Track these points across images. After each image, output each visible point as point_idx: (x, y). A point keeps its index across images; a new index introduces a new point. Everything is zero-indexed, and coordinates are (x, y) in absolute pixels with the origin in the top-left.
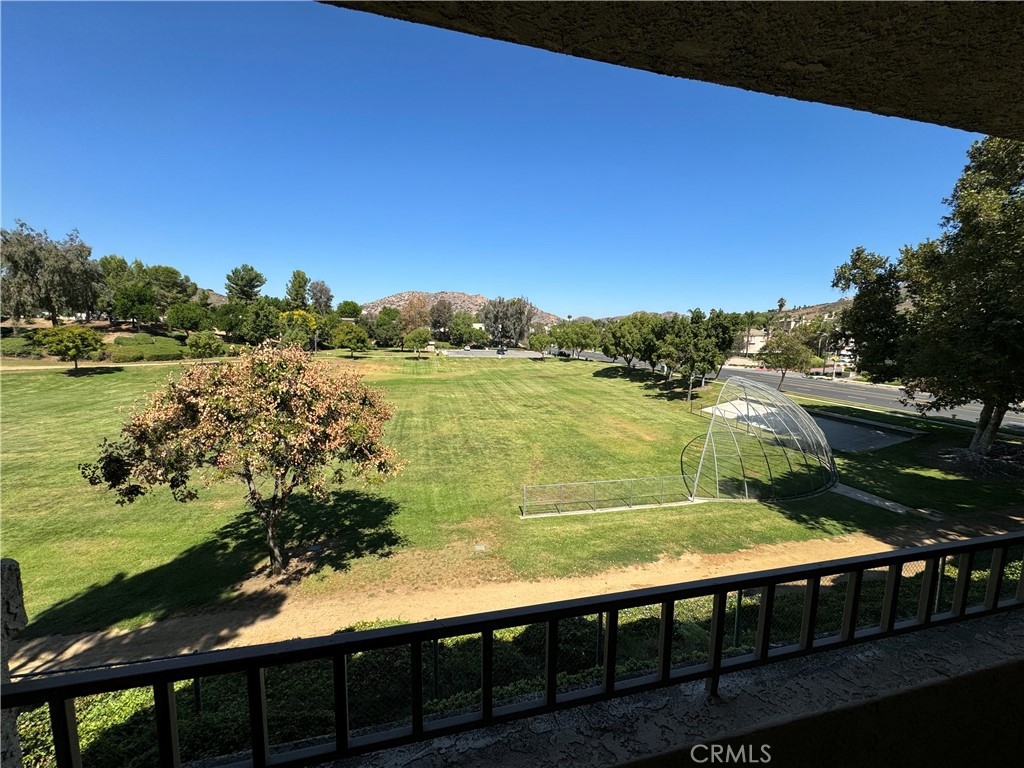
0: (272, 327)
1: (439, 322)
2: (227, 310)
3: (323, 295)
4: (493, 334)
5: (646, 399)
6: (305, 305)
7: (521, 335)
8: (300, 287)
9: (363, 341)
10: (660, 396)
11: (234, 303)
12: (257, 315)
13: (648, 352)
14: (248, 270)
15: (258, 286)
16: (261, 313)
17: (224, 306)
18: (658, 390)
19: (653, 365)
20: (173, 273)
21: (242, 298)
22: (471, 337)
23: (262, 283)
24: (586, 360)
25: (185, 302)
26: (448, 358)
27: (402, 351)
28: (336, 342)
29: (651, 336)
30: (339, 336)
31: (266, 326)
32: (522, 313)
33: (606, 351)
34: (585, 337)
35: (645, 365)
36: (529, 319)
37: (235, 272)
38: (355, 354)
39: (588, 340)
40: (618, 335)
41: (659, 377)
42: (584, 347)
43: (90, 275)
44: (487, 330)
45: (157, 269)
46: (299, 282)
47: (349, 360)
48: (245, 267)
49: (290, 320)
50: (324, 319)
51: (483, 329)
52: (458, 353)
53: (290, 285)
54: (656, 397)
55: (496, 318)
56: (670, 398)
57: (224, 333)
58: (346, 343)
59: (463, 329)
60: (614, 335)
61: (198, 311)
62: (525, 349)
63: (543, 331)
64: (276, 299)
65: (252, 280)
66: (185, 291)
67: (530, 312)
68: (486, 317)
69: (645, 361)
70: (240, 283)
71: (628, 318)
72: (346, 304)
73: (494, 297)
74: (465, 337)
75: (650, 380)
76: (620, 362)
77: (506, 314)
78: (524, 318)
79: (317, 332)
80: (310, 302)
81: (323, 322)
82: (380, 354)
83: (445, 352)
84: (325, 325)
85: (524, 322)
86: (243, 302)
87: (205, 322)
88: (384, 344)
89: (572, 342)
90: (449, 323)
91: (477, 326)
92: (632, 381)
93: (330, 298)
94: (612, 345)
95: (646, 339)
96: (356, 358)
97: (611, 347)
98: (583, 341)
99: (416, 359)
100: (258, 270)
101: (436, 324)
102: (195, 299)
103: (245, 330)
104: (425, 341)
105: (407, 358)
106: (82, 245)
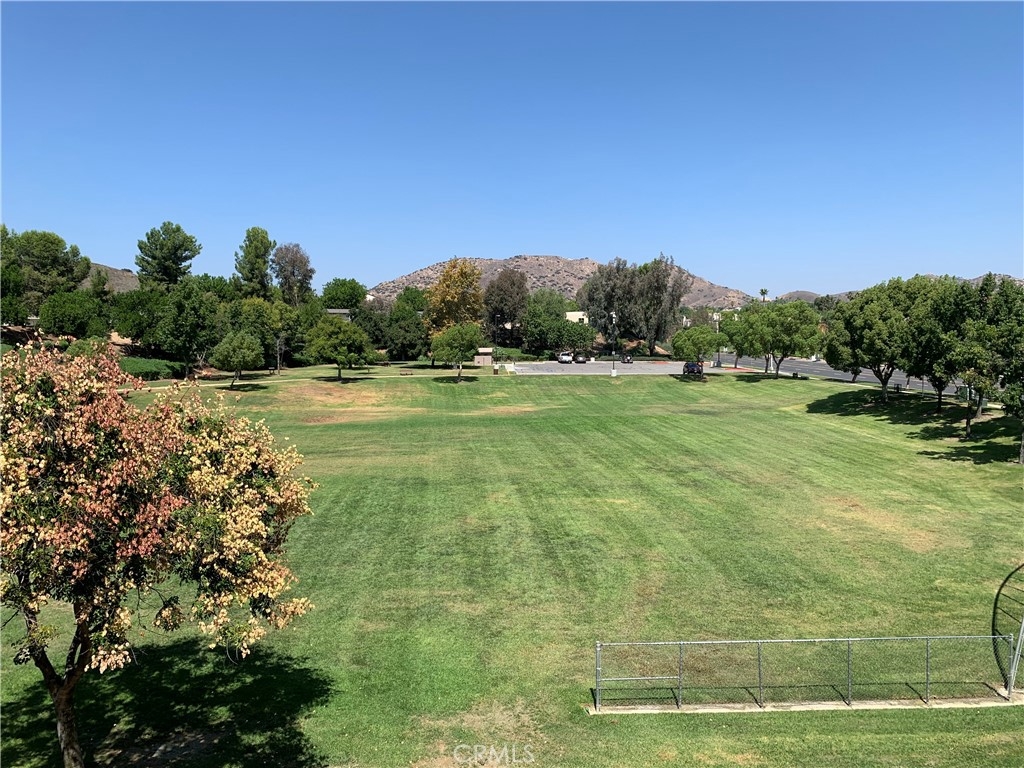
0: (204, 328)
1: (502, 312)
2: (136, 302)
3: (296, 269)
5: (927, 463)
6: (264, 286)
7: (659, 333)
8: (257, 257)
9: (360, 349)
11: (148, 289)
12: (180, 307)
14: (171, 230)
15: (190, 258)
16: (187, 304)
17: (130, 295)
18: (953, 442)
19: (939, 385)
21: (161, 280)
23: (195, 252)
24: (795, 377)
25: (68, 290)
27: (433, 367)
28: (311, 352)
29: (932, 323)
30: (319, 343)
31: (197, 326)
32: (661, 288)
33: (833, 358)
34: (789, 331)
35: (920, 386)
36: (676, 299)
37: (152, 236)
38: (346, 374)
39: (797, 337)
40: (859, 322)
42: (788, 350)
44: (594, 323)
45: (28, 238)
46: (257, 247)
48: (167, 227)
49: (236, 314)
50: (296, 312)
51: (586, 320)
53: (241, 253)
54: (948, 456)
55: (610, 298)
57: (128, 341)
58: (329, 353)
59: (546, 322)
61: (88, 305)
62: (669, 357)
63: (706, 319)
64: (221, 279)
65: (177, 248)
66: (71, 270)
67: (678, 284)
68: (591, 299)
69: (918, 376)
70: (158, 253)
71: (881, 289)
72: (339, 284)
74: (551, 337)
76: (867, 381)
77: (629, 292)
78: (666, 297)
79: (283, 334)
80: (275, 282)
81: (293, 316)
82: (393, 371)
83: (510, 367)
84: (297, 321)
85: (666, 304)
86: (163, 287)
87: (94, 324)
88: (402, 354)
90: (521, 313)
91: (573, 317)
92: (893, 421)
93: (308, 274)
94: (845, 344)
96: (346, 381)
97: (841, 348)
98: (786, 339)
99: (454, 380)
100: (188, 231)
101: (498, 316)
102: (87, 285)
103: (160, 335)
104: (468, 349)
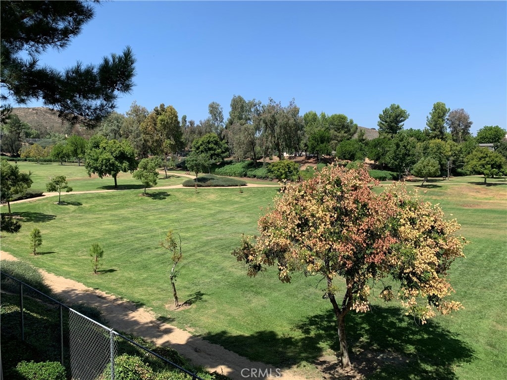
0: (409, 155)
2: (377, 144)
3: (461, 124)
6: (442, 132)
8: (439, 117)
9: (499, 167)
11: (383, 137)
12: (398, 146)
14: (395, 108)
15: (402, 121)
16: (401, 144)
17: (374, 141)
21: (389, 133)
23: (406, 118)
25: (348, 139)
28: (468, 168)
30: (472, 162)
31: (405, 155)
37: (385, 112)
38: (490, 180)
43: (298, 127)
45: (333, 117)
46: (439, 112)
48: (393, 107)
49: (426, 148)
50: (460, 146)
53: (430, 116)
57: (373, 162)
58: (479, 169)
61: (356, 146)
64: (419, 130)
65: (397, 116)
66: (349, 130)
70: (388, 120)
72: (488, 129)
79: (452, 158)
80: (448, 131)
81: (458, 148)
84: (460, 151)
86: (390, 136)
87: (358, 154)
93: (468, 125)
96: (490, 184)
100: (403, 108)
102: (356, 136)
103: (387, 159)
106: (295, 107)
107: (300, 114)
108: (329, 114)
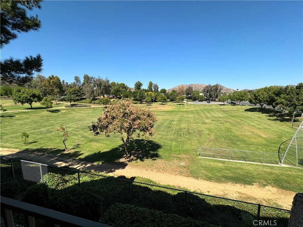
1: (188, 93)
2: (134, 93)
3: (156, 87)
4: (206, 96)
5: (268, 121)
6: (152, 90)
7: (217, 97)
8: (151, 86)
9: (165, 100)
10: (276, 120)
11: (136, 91)
12: (140, 94)
13: (271, 101)
14: (139, 82)
16: (141, 93)
17: (133, 92)
18: (275, 117)
19: (274, 107)
20: (124, 84)
22: (198, 98)
23: (142, 85)
24: (243, 105)
25: (126, 91)
26: (190, 104)
27: (177, 102)
28: (158, 100)
29: (273, 95)
30: (159, 98)
31: (142, 96)
32: (217, 89)
33: (251, 101)
34: (242, 97)
35: (271, 107)
36: (220, 91)
37: (136, 83)
38: (163, 103)
39: (243, 98)
40: (257, 95)
41: (277, 112)
42: (241, 100)
43: (109, 86)
44: (205, 95)
45: (121, 84)
46: (151, 84)
47: (161, 105)
48: (138, 82)
49: (148, 94)
51: (203, 95)
52: (194, 103)
53: (148, 85)
54: (274, 120)
55: (208, 91)
56: (281, 121)
57: (133, 98)
58: (161, 100)
59: (196, 95)
60: (255, 96)
61: (128, 93)
62: (218, 101)
63: (226, 94)
64: (146, 89)
65: (140, 85)
66: (126, 88)
67: (220, 88)
68: (204, 91)
69: (269, 105)
70: (137, 86)
71: (262, 89)
72: (163, 89)
73: (207, 84)
74: (197, 98)
75: (272, 113)
76: (258, 106)
77: (211, 90)
78: (218, 91)
79: (154, 97)
82: (171, 103)
83: (189, 103)
84: (156, 95)
85: (218, 92)
86: (138, 91)
87: (129, 96)
88: (172, 100)
89: (236, 98)
90: (192, 94)
91: (201, 94)
92: (263, 113)
93: (158, 88)
94: (254, 99)
95: (270, 97)
96: (163, 104)
97: (253, 100)
98: (241, 98)
99: (180, 105)
100: (141, 82)
101: (188, 94)
102: (128, 90)
103: (138, 97)
104: (183, 99)
105: (177, 104)
106: (108, 80)
107: (110, 83)
108: (119, 83)
